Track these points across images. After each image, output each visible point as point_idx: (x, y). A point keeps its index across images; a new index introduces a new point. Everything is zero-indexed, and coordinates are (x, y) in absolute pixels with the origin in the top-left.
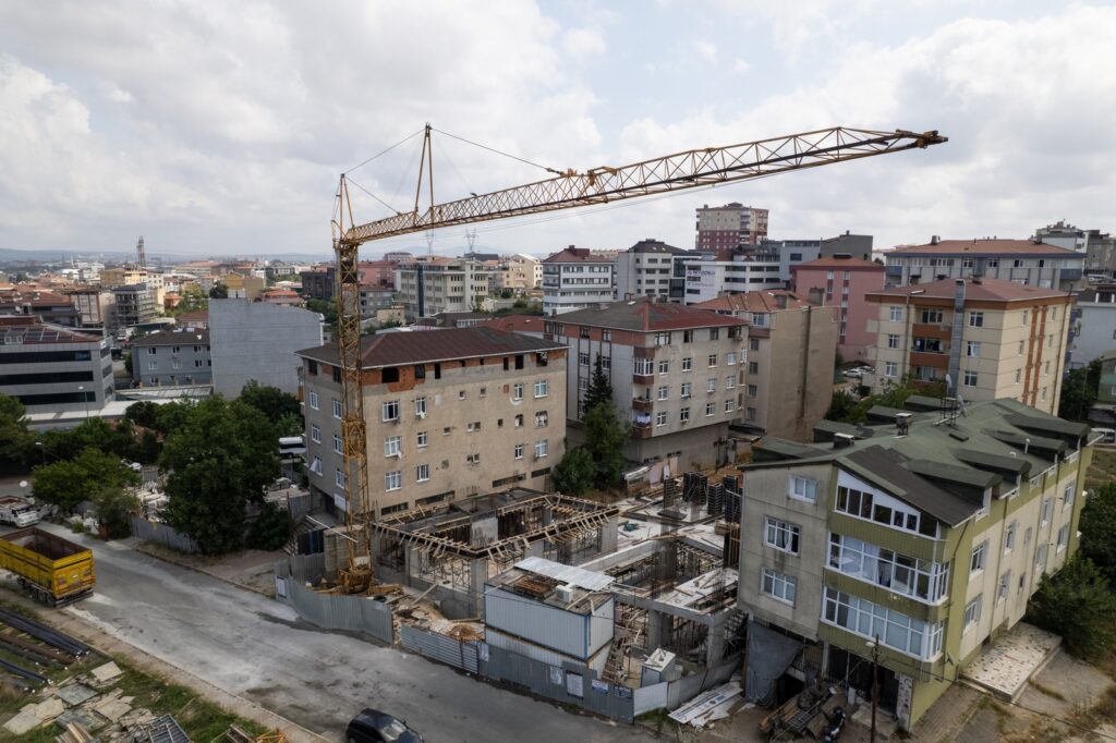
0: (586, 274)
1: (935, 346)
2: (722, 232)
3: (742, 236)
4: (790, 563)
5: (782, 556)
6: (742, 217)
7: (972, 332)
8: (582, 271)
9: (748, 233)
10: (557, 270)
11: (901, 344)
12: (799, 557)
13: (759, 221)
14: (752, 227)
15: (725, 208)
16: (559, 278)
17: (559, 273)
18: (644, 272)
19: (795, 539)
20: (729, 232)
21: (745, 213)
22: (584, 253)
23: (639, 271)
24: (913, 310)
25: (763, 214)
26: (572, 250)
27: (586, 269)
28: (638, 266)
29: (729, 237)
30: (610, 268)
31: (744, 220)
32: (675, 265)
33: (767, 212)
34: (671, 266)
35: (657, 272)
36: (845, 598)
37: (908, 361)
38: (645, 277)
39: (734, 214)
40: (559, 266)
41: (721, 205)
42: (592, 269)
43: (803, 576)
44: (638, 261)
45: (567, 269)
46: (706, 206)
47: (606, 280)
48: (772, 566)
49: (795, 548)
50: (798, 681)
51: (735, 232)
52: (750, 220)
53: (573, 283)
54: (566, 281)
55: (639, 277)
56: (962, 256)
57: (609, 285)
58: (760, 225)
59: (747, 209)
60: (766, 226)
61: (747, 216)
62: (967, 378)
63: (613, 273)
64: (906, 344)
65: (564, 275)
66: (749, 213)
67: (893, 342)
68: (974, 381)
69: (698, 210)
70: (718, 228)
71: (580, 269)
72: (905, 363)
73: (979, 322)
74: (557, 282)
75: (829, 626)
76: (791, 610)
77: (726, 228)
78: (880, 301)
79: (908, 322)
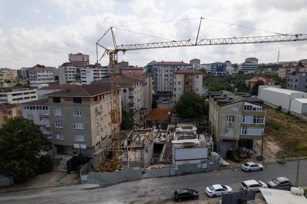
0: (45, 73)
1: (188, 83)
2: (77, 61)
3: (83, 63)
4: (233, 125)
5: (231, 124)
6: (83, 57)
7: (197, 80)
8: (44, 73)
9: (85, 62)
10: (35, 72)
11: (182, 84)
12: (235, 123)
13: (87, 58)
14: (85, 60)
15: (77, 55)
16: (37, 75)
17: (36, 73)
18: (68, 72)
19: (233, 119)
20: (79, 61)
21: (83, 56)
22: (43, 67)
23: (66, 72)
24: (184, 76)
25: (88, 56)
26: (38, 66)
27: (45, 72)
28: (66, 70)
29: (79, 63)
30: (53, 72)
31: (83, 58)
32: (76, 70)
33: (89, 56)
34: (75, 70)
35: (72, 72)
36: (246, 128)
37: (183, 87)
38: (68, 74)
39: (80, 56)
40: (36, 71)
41: (76, 54)
42: (47, 72)
43: (236, 126)
44: (65, 69)
45: (39, 72)
46: (71, 54)
47: (52, 75)
48: (228, 126)
49: (233, 121)
50: (231, 151)
51: (81, 61)
52: (85, 58)
53: (41, 76)
54: (39, 76)
55: (66, 74)
56: (170, 65)
57: (53, 77)
58: (87, 59)
59: (84, 55)
60: (89, 60)
61: (84, 57)
62: (196, 90)
63: (54, 73)
64: (182, 83)
65: (38, 74)
66: (84, 56)
67: (179, 84)
68: (198, 90)
69: (69, 55)
70: (76, 60)
71: (43, 72)
72: (183, 88)
73: (198, 77)
74: (36, 76)
75: (243, 135)
76: (233, 135)
77: (78, 60)
78: (176, 74)
79: (183, 78)
